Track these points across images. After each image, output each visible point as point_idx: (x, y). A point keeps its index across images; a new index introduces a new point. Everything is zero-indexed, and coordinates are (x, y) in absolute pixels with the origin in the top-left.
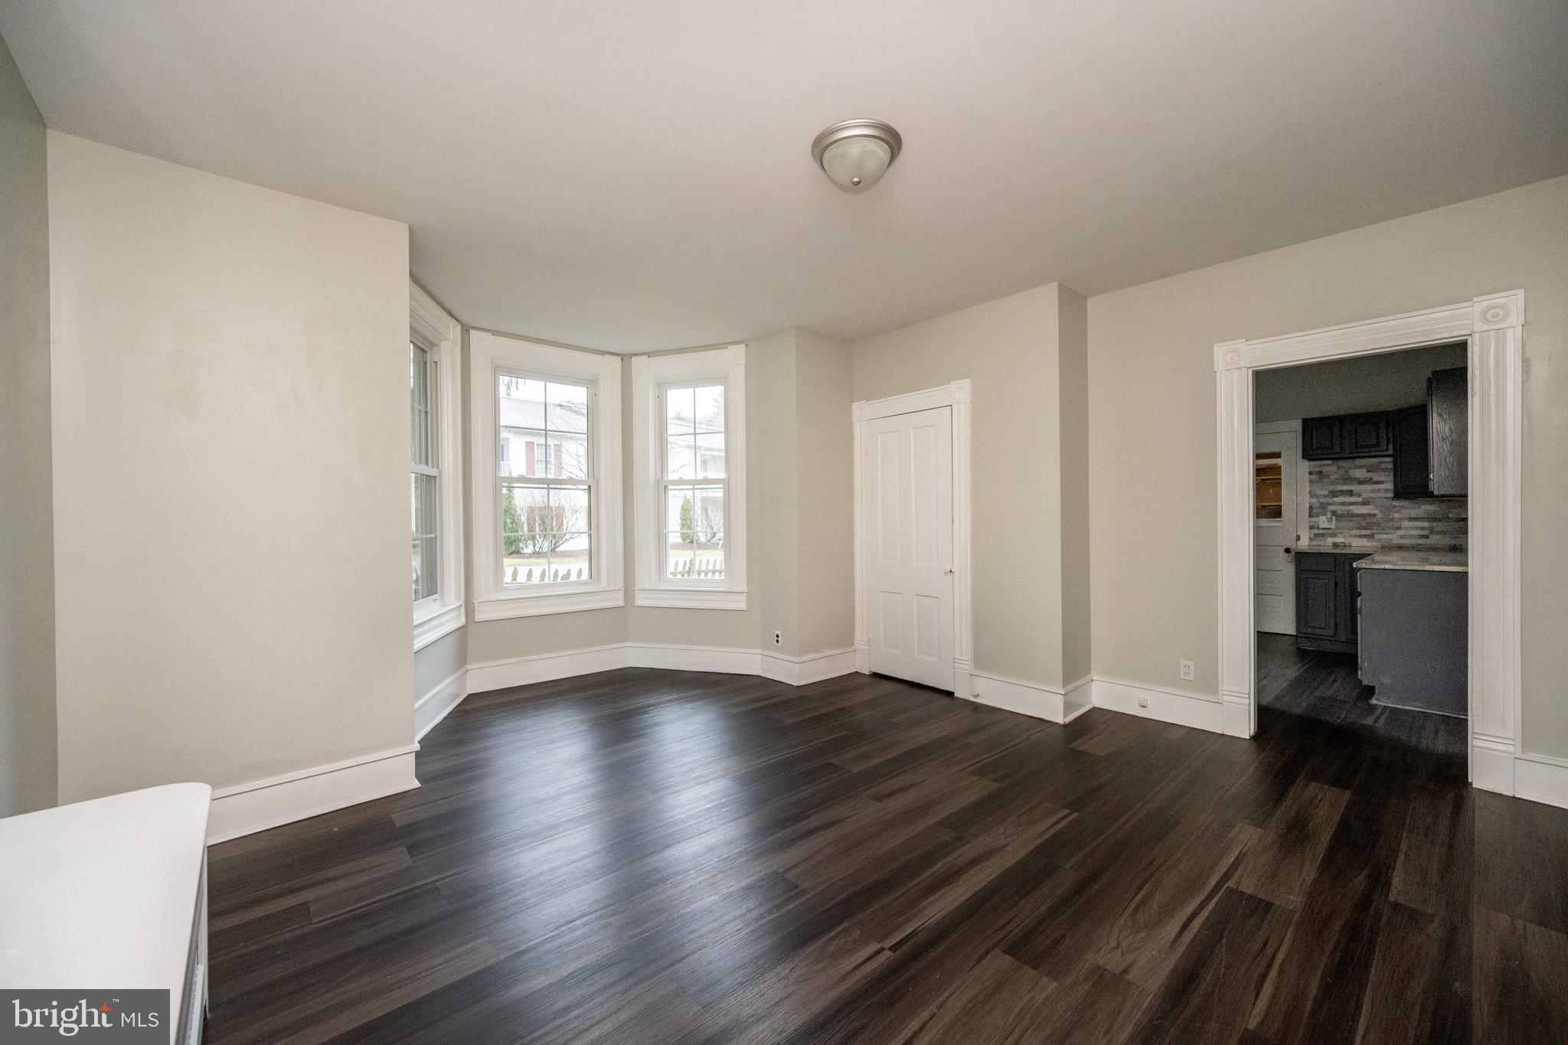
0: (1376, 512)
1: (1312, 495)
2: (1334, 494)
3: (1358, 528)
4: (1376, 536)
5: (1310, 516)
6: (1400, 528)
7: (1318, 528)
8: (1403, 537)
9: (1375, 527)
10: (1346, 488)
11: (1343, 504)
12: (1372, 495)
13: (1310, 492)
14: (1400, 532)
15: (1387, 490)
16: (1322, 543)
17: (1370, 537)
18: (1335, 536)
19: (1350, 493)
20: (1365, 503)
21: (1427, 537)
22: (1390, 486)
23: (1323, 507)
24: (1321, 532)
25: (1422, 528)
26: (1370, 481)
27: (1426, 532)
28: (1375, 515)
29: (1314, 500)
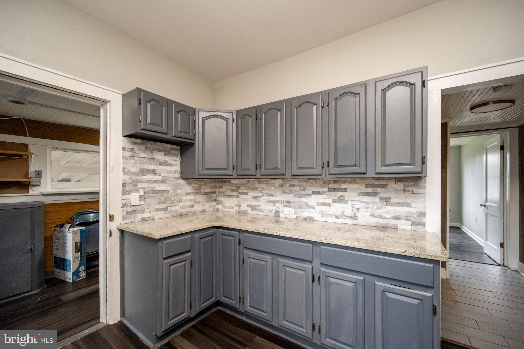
0: (170, 188)
1: (125, 172)
2: (143, 172)
3: (159, 203)
4: (170, 209)
5: (124, 194)
6: (180, 201)
7: (131, 206)
8: (183, 207)
9: (169, 202)
10: (152, 167)
11: (149, 182)
12: (167, 175)
13: (124, 168)
14: (181, 204)
15: (175, 172)
16: (133, 220)
17: (165, 209)
18: (142, 212)
19: (153, 172)
20: (163, 181)
21: (192, 206)
22: (178, 168)
23: (135, 183)
24: (133, 208)
25: (191, 200)
26: (166, 164)
27: (192, 203)
28: (169, 191)
29: (127, 177)
